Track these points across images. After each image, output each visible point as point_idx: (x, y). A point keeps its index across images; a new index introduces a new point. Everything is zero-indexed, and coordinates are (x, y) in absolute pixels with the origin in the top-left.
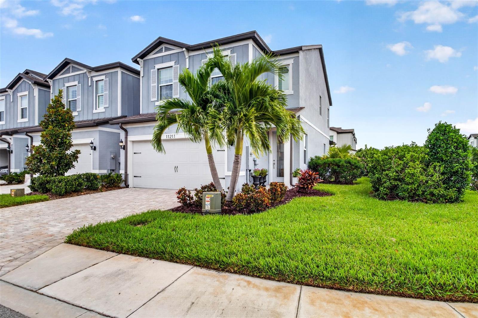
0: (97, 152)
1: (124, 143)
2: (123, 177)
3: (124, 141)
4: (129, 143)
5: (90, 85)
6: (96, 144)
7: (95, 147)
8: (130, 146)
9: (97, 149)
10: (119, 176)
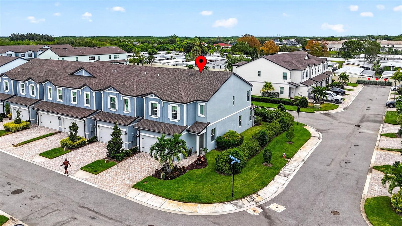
0: (127, 135)
1: (139, 135)
2: (138, 148)
3: (138, 134)
4: (140, 135)
5: (122, 100)
6: (127, 132)
7: (126, 133)
8: (141, 137)
9: (127, 134)
10: (137, 148)
